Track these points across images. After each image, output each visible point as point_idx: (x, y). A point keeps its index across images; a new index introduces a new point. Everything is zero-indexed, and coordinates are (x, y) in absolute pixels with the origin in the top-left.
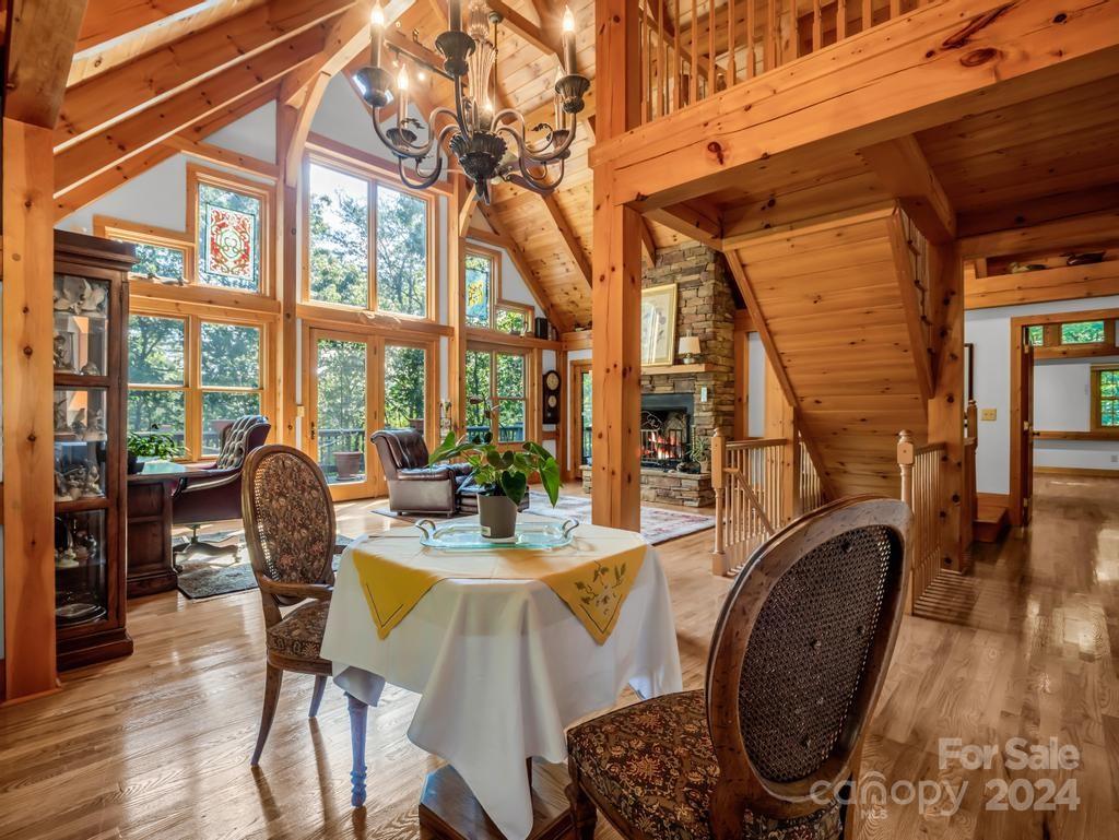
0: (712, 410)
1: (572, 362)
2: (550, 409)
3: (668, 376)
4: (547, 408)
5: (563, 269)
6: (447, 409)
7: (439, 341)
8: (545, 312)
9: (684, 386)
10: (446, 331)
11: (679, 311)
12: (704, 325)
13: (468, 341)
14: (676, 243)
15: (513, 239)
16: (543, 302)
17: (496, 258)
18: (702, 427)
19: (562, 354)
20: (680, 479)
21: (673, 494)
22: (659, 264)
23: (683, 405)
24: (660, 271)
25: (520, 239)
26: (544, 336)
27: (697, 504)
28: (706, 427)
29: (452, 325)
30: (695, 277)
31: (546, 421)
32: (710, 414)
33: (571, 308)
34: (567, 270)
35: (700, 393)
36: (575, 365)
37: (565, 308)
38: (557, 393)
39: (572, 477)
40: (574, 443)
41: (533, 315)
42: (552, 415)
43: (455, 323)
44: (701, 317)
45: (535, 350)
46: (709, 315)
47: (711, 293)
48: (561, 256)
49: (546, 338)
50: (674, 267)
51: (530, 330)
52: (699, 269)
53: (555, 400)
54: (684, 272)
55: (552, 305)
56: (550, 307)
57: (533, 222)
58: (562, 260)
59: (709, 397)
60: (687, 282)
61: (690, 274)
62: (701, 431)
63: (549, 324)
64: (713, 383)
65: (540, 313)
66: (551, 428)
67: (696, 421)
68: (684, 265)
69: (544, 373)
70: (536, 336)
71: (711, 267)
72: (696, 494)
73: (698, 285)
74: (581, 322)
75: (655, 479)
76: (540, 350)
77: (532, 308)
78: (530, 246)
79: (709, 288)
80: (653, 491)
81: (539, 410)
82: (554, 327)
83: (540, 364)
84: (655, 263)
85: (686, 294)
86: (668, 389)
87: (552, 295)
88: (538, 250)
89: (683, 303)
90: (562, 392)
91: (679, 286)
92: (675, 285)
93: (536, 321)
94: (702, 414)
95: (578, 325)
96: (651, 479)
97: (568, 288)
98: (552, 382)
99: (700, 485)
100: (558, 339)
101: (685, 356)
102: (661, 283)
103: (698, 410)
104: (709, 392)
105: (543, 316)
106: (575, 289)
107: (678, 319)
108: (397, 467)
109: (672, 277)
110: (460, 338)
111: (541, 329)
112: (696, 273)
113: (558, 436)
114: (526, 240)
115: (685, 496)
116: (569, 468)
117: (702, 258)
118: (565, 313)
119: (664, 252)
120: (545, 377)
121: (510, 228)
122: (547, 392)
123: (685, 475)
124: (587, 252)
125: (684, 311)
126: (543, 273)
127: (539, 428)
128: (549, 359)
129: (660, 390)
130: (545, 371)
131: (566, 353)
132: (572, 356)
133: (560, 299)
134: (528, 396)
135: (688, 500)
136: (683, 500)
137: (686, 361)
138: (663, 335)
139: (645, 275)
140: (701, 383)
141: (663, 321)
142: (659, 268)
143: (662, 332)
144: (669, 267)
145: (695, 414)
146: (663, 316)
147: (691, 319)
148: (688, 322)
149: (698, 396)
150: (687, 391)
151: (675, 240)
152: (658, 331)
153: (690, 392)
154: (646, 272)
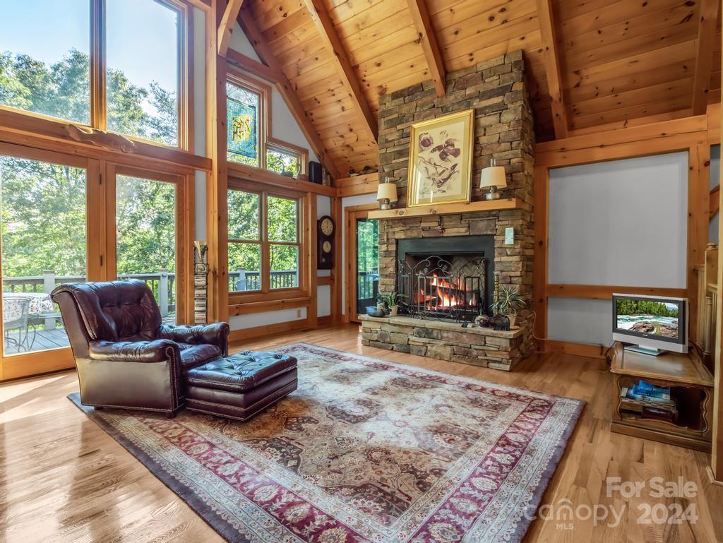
0: (518, 254)
1: (346, 209)
2: (325, 255)
3: (461, 216)
4: (321, 253)
5: (337, 108)
6: (203, 253)
7: (193, 175)
8: (319, 157)
9: (482, 227)
10: (204, 163)
11: (476, 141)
12: (509, 154)
13: (230, 178)
14: (473, 63)
15: (284, 74)
16: (317, 145)
17: (266, 92)
18: (504, 273)
19: (336, 200)
20: (485, 336)
21: (475, 353)
22: (450, 89)
23: (480, 249)
24: (452, 98)
25: (291, 75)
26: (319, 181)
27: (508, 367)
28: (512, 274)
29: (210, 157)
30: (497, 100)
31: (321, 266)
32: (516, 258)
33: (346, 153)
34: (343, 109)
35: (503, 234)
36: (350, 211)
37: (340, 153)
38: (331, 238)
39: (347, 321)
40: (349, 288)
41: (307, 159)
42: (326, 261)
43: (213, 155)
44: (504, 146)
45: (309, 195)
46: (515, 144)
47: (519, 117)
48: (336, 91)
49: (321, 183)
50: (469, 91)
51: (303, 172)
52: (501, 91)
53: (329, 245)
54: (482, 96)
55: (326, 151)
56: (324, 152)
57: (305, 50)
58: (338, 97)
59: (516, 239)
60: (486, 107)
61: (490, 98)
62: (504, 278)
63: (324, 169)
64: (521, 222)
65: (313, 157)
66: (326, 273)
67: (497, 267)
68: (481, 87)
69: (319, 218)
70: (310, 180)
71: (519, 86)
72: (506, 355)
73: (501, 108)
74: (355, 168)
75: (450, 335)
76: (314, 194)
77: (306, 152)
78: (303, 82)
79: (515, 110)
80: (449, 349)
81: (313, 255)
82: (328, 173)
83: (314, 209)
84: (446, 89)
85: (484, 121)
86: (462, 231)
87: (327, 139)
88: (311, 86)
89: (481, 131)
90: (336, 237)
91: (476, 112)
92: (471, 111)
93: (310, 164)
94: (504, 259)
95: (353, 171)
96: (445, 335)
97: (344, 130)
98: (327, 228)
99: (511, 344)
100: (333, 184)
101: (486, 191)
102: (453, 111)
103: (500, 254)
104: (516, 233)
105: (317, 161)
106: (351, 130)
107: (475, 150)
108: (89, 339)
109: (466, 103)
110: (219, 172)
111: (316, 173)
112: (498, 95)
113: (333, 281)
114: (298, 75)
115: (489, 357)
116: (343, 313)
117: (507, 77)
118: (339, 159)
119: (457, 76)
120: (319, 222)
121: (281, 60)
122: (321, 237)
123: (489, 331)
124: (365, 84)
125: (483, 140)
126: (317, 113)
127: (314, 274)
128: (324, 205)
129: (450, 232)
130: (319, 216)
131: (340, 199)
132: (347, 202)
133: (334, 143)
134: (302, 241)
135: (495, 362)
136: (489, 361)
137: (489, 196)
138: (456, 169)
139: (432, 104)
140: (506, 223)
141: (456, 153)
142: (451, 94)
143: (454, 167)
144: (463, 92)
145: (496, 259)
146: (456, 147)
147: (492, 150)
148: (489, 152)
149: (501, 238)
150: (485, 233)
151: (472, 60)
152: (449, 165)
153: (489, 233)
154: (435, 101)
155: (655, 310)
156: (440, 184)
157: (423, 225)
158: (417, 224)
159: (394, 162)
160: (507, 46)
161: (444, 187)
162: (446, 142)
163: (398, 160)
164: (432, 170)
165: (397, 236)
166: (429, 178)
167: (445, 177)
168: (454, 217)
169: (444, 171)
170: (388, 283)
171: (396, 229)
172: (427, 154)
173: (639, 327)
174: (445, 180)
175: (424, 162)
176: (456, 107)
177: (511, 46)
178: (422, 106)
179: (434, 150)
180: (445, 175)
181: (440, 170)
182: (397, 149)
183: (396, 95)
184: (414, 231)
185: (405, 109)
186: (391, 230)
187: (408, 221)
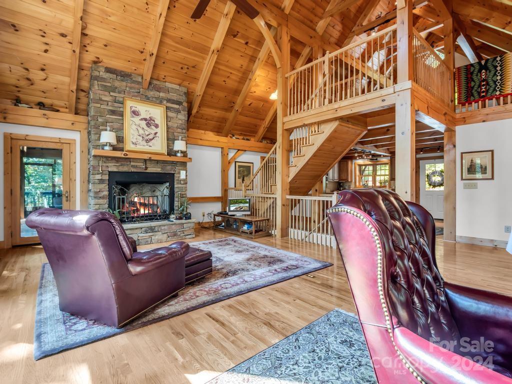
0: (186, 184)
1: (8, 135)
3: (158, 161)
9: (168, 169)
18: (179, 193)
22: (151, 88)
24: (152, 93)
27: (194, 236)
30: (177, 106)
32: (185, 186)
34: (46, 51)
35: (179, 173)
36: (12, 137)
39: (7, 246)
44: (180, 130)
46: (184, 131)
47: (186, 119)
48: (48, 35)
50: (162, 95)
52: (179, 103)
54: (169, 101)
58: (48, 41)
59: (186, 176)
60: (171, 108)
61: (173, 103)
67: (176, 189)
68: (168, 96)
73: (178, 111)
74: (23, 99)
79: (185, 115)
84: (148, 86)
85: (170, 114)
86: (158, 170)
89: (169, 119)
91: (167, 108)
92: (164, 106)
94: (180, 185)
101: (177, 152)
103: (178, 183)
104: (186, 173)
106: (43, 69)
109: (160, 100)
112: (177, 104)
117: (180, 97)
119: (155, 83)
124: (85, 49)
125: (169, 124)
129: (150, 170)
137: (179, 155)
138: (157, 135)
139: (139, 91)
140: (181, 168)
141: (157, 126)
142: (152, 90)
143: (156, 133)
144: (158, 93)
145: (175, 186)
146: (156, 123)
147: (174, 130)
148: (172, 131)
149: (179, 175)
150: (170, 172)
151: (164, 79)
152: (153, 132)
153: (173, 172)
154: (141, 90)
155: (243, 201)
156: (147, 141)
157: (132, 164)
158: (127, 162)
159: (108, 116)
160: (182, 82)
161: (150, 144)
162: (150, 118)
163: (111, 116)
164: (141, 132)
165: (110, 169)
166: (139, 136)
167: (151, 138)
168: (153, 162)
169: (149, 134)
170: (102, 203)
171: (110, 164)
172: (137, 119)
173: (237, 208)
174: (151, 140)
175: (135, 125)
176: (154, 99)
177: (183, 84)
178: (131, 88)
179: (142, 119)
180: (151, 137)
181: (147, 133)
182: (111, 108)
183: (109, 70)
184: (125, 167)
185: (117, 84)
186: (104, 164)
187: (120, 160)
